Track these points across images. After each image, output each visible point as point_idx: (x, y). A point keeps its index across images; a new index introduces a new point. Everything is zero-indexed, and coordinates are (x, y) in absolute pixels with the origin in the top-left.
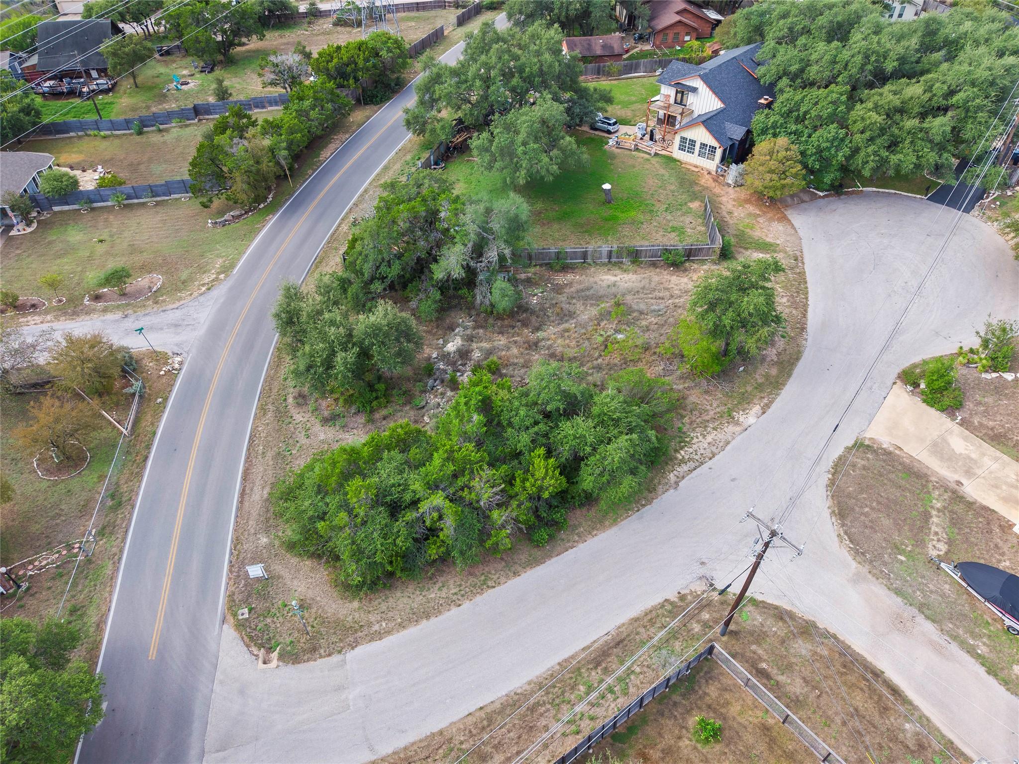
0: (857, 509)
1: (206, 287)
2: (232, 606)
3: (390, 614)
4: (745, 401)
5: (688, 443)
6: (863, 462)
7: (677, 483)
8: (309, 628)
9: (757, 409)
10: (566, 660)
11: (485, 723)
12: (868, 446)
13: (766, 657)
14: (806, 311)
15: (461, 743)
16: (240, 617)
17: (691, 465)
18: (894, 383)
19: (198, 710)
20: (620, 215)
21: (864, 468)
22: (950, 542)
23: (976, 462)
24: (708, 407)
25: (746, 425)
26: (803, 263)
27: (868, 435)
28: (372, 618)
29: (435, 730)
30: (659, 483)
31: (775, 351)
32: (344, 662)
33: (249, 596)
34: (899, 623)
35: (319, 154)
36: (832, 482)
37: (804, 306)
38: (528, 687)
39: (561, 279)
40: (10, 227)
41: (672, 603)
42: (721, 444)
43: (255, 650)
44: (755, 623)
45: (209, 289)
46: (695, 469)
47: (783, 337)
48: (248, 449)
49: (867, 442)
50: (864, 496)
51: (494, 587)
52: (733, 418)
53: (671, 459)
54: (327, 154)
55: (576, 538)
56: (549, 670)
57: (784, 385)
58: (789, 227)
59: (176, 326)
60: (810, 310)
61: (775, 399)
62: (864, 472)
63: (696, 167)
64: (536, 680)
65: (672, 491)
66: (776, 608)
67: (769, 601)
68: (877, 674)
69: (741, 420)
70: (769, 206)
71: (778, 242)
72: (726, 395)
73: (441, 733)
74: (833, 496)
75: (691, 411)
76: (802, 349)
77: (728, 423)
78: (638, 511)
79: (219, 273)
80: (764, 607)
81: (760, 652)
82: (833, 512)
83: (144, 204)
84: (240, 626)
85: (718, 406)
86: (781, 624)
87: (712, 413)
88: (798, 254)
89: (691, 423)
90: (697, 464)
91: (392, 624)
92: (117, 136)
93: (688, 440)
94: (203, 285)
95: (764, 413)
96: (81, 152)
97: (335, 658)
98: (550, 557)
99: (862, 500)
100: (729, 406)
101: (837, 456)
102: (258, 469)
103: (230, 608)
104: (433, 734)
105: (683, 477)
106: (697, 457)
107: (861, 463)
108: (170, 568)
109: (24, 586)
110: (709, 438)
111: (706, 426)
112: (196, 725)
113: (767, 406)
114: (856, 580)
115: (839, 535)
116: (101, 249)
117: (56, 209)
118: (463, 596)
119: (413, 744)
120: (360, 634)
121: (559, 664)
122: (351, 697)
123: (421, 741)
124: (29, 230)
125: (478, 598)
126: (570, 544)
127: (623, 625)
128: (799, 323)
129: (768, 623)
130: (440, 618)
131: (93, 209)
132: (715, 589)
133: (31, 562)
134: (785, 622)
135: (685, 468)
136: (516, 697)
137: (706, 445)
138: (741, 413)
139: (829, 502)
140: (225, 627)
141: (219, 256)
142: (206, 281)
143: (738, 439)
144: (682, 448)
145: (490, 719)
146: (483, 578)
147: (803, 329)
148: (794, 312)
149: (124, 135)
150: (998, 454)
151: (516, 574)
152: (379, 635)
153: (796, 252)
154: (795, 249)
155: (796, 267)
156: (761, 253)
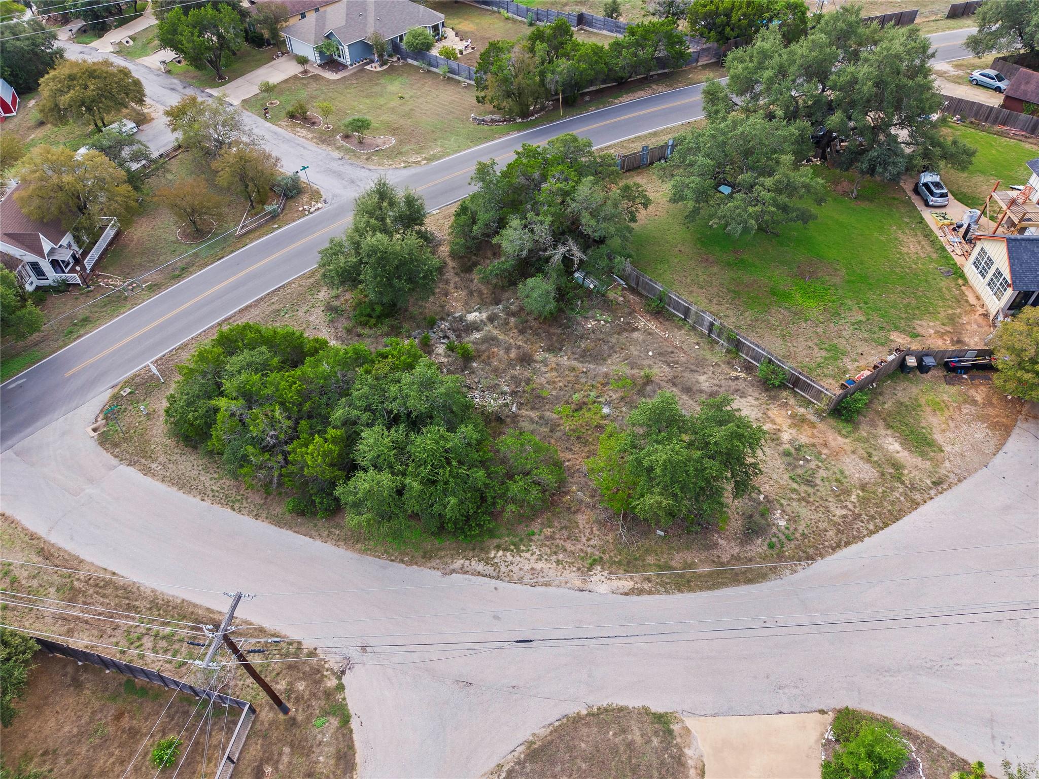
0: (558, 768)
1: (406, 165)
2: (127, 383)
3: (170, 466)
4: (630, 565)
5: (518, 550)
6: (638, 739)
7: (453, 571)
8: (132, 431)
9: (627, 584)
10: (189, 603)
11: (102, 584)
12: (670, 732)
13: (281, 767)
14: (847, 544)
15: (78, 579)
16: (122, 392)
17: (489, 570)
18: (822, 712)
19: (39, 424)
20: (798, 297)
21: (630, 745)
24: (584, 539)
25: (589, 586)
26: (938, 494)
27: (690, 723)
28: (162, 459)
29: (81, 557)
30: (441, 558)
31: (736, 551)
32: (115, 467)
33: (143, 384)
35: (621, 96)
36: (576, 721)
37: (854, 538)
38: (148, 592)
39: (643, 322)
40: (372, 61)
41: (299, 649)
42: (540, 580)
43: (101, 416)
44: (319, 736)
45: (405, 167)
46: (486, 576)
47: (771, 546)
48: (269, 294)
49: (676, 728)
50: (584, 766)
51: (234, 510)
52: (590, 570)
53: (482, 549)
54: (626, 99)
55: (325, 534)
56: (173, 596)
57: (691, 590)
58: (994, 442)
59: (353, 182)
60: (854, 548)
61: (659, 593)
62: (622, 748)
63: (978, 298)
64: (158, 594)
65: (439, 573)
66: (351, 747)
67: (355, 737)
69: (593, 578)
70: (1007, 401)
71: (948, 448)
72: (617, 543)
73: (81, 561)
74: (556, 731)
75: (562, 528)
76: (773, 576)
77: (579, 569)
78: (392, 561)
79: (425, 159)
80: (344, 735)
81: (285, 759)
82: (533, 743)
83: (459, 82)
84: (116, 398)
85: (594, 547)
86: (332, 762)
87: (579, 546)
88: (952, 478)
89: (547, 538)
90: (494, 574)
91: (161, 472)
92: (515, 21)
93: (522, 547)
94: (405, 162)
95: (626, 594)
96: (477, 24)
97: (115, 461)
98: (290, 528)
99: (575, 768)
100: (606, 557)
101: (622, 703)
102: (255, 312)
103: (125, 383)
104: (78, 557)
105: (466, 573)
106: (503, 569)
107: (636, 735)
108: (137, 334)
109: (92, 288)
110: (539, 566)
111: (555, 553)
112: (29, 430)
113: (641, 592)
115: (499, 766)
116: (396, 102)
117: (410, 61)
118: (213, 496)
119: (65, 551)
120: (143, 461)
121: (183, 600)
122: (87, 491)
123: (69, 554)
124: (379, 69)
125: (217, 507)
126: (314, 533)
127: (251, 624)
128: (817, 549)
129: (326, 749)
130: (185, 496)
131: (429, 71)
132: (339, 678)
133: (111, 277)
134: (337, 765)
135: (480, 567)
136: (135, 590)
137: (527, 567)
138: (606, 573)
139: (542, 732)
140: (110, 390)
141: (442, 146)
142: (410, 160)
143: (561, 591)
144: (505, 550)
145: (107, 584)
146: (239, 498)
147: (810, 558)
148: (831, 533)
149: (520, 22)
151: (257, 516)
152: (147, 471)
153: (952, 475)
154: (957, 471)
155: (921, 491)
156: (901, 444)
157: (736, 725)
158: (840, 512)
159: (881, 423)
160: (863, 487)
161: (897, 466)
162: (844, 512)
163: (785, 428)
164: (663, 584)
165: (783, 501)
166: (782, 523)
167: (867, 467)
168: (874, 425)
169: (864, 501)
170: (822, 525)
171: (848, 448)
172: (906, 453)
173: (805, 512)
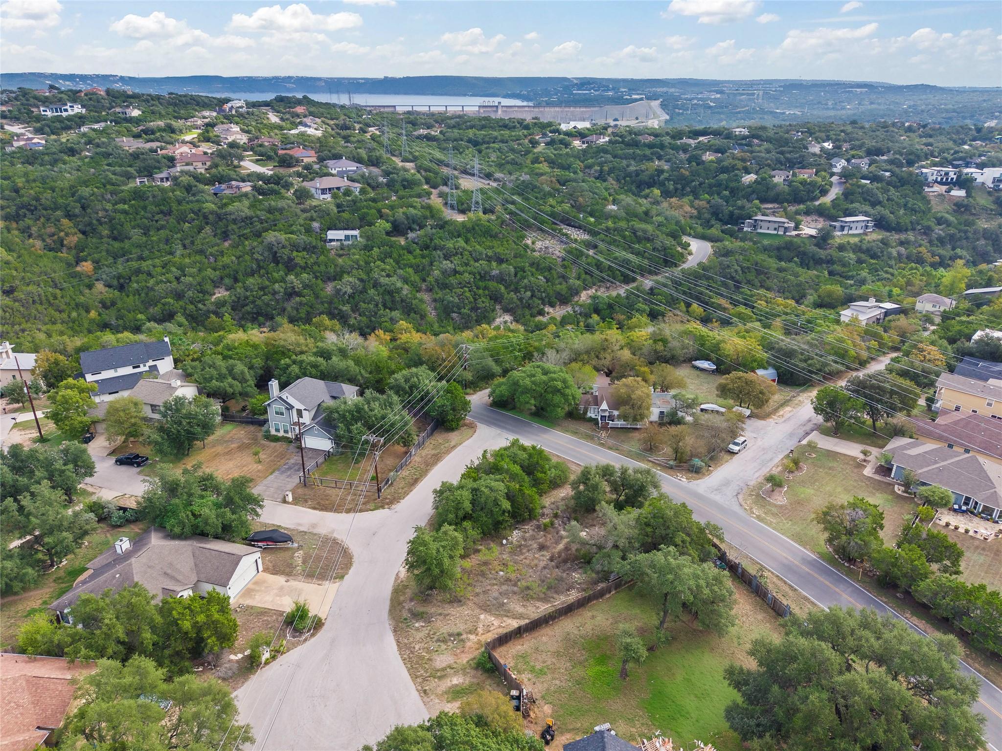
1: (748, 509)
14: (398, 645)
15: (441, 455)
22: (293, 558)
23: (277, 596)
25: (404, 565)
26: (418, 690)
27: (337, 584)
29: (450, 454)
31: (407, 608)
34: (314, 526)
36: (351, 559)
37: (401, 648)
38: (433, 468)
40: (903, 485)
41: (401, 499)
44: (368, 505)
45: (744, 509)
47: (405, 619)
49: (337, 580)
57: (393, 593)
60: (395, 647)
61: (395, 584)
64: (432, 470)
66: (363, 512)
67: (366, 512)
68: (322, 510)
73: (448, 454)
74: (349, 554)
76: (390, 617)
79: (758, 515)
80: (367, 510)
82: (348, 549)
86: (360, 508)
94: (752, 508)
95: (397, 575)
101: (352, 568)
107: (340, 571)
113: (396, 580)
114: (333, 531)
115: (343, 542)
121: (427, 475)
123: (452, 451)
129: (363, 507)
132: (388, 508)
133: (607, 434)
134: (358, 509)
136: (434, 465)
139: (350, 551)
142: (754, 510)
145: (438, 460)
147: (395, 631)
148: (406, 641)
150: (263, 606)
153: (429, 700)
154: (431, 703)
155: (421, 683)
156: (457, 685)
157: (331, 596)
158: (417, 647)
159: (475, 681)
160: (430, 659)
161: (440, 678)
162: (417, 648)
163: (478, 638)
164: (399, 585)
165: (429, 628)
166: (417, 625)
167: (444, 665)
168: (474, 677)
169: (422, 658)
170: (411, 639)
171: (458, 661)
172: (449, 684)
173: (421, 635)
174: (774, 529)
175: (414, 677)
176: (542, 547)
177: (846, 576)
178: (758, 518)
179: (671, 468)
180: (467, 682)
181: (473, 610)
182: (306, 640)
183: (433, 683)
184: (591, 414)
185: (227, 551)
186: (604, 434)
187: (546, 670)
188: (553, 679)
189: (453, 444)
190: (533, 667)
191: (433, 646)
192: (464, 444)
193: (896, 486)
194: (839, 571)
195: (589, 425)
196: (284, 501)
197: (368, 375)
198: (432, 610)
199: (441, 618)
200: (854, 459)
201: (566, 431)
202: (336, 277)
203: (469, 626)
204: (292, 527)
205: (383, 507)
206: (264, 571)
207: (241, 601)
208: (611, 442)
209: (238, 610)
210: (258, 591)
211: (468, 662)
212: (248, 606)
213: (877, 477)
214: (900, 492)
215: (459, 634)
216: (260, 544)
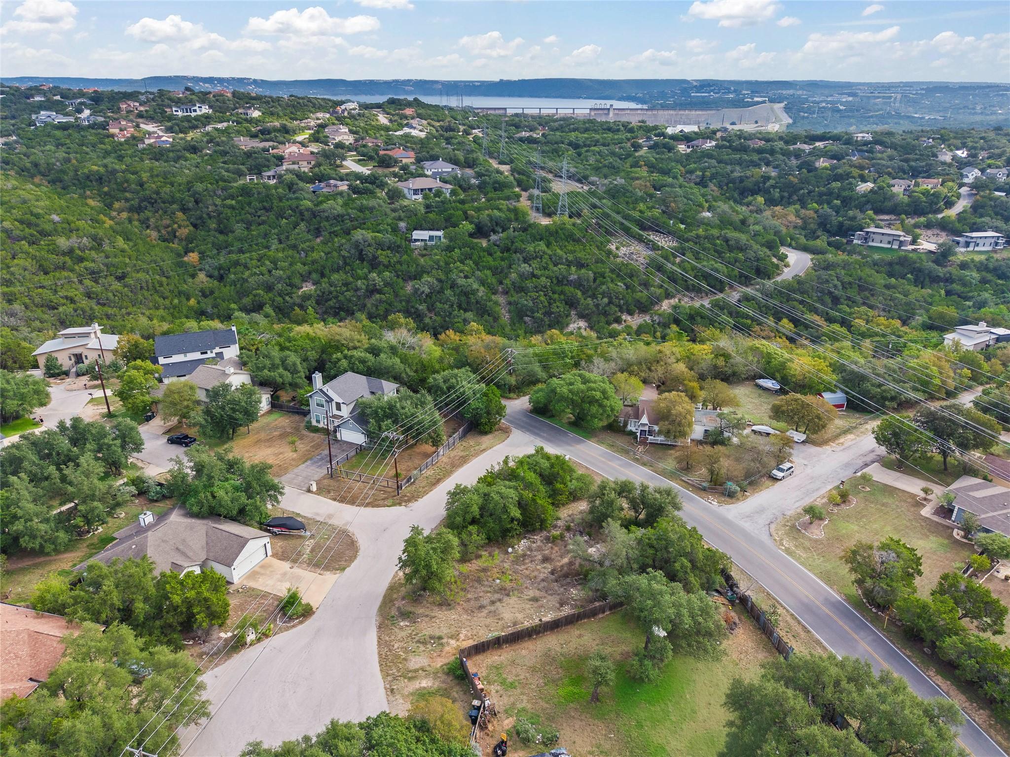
0: (345, 546)
1: (778, 539)
14: (379, 642)
15: (470, 457)
18: (317, 608)
21: (340, 561)
22: (303, 546)
23: (278, 581)
26: (385, 688)
27: (337, 575)
31: (397, 606)
34: (330, 516)
36: (357, 552)
37: (380, 645)
40: (963, 529)
41: (420, 498)
44: (387, 501)
45: (773, 539)
47: (393, 617)
49: (338, 572)
57: (388, 590)
59: (748, 517)
60: (376, 643)
61: (392, 581)
64: (456, 471)
66: (380, 507)
68: (341, 502)
73: (477, 457)
74: (357, 547)
76: (379, 613)
79: (788, 548)
80: (384, 506)
82: (356, 542)
88: (391, 698)
94: (781, 539)
95: (397, 573)
99: (342, 549)
101: (355, 562)
104: (479, 456)
107: (343, 563)
113: (395, 577)
114: (347, 524)
115: (354, 535)
129: (382, 503)
132: (404, 505)
134: (376, 504)
136: (460, 467)
141: (811, 557)
142: (784, 541)
147: (380, 627)
148: (387, 638)
150: (263, 589)
153: (394, 699)
154: (395, 703)
155: (390, 682)
156: (425, 688)
157: (329, 586)
159: (444, 686)
160: (405, 659)
161: (410, 679)
162: (396, 647)
163: (458, 643)
165: (413, 628)
166: (402, 624)
167: (417, 667)
168: (444, 682)
169: (398, 657)
170: (393, 637)
171: (432, 664)
172: (417, 686)
173: (403, 634)
174: (802, 564)
175: (385, 674)
176: (546, 559)
177: (871, 622)
178: (788, 551)
179: (704, 489)
180: (436, 686)
181: (460, 616)
182: (293, 626)
183: (403, 682)
184: (631, 427)
185: (236, 533)
186: (641, 448)
187: (517, 684)
188: (522, 694)
189: (483, 447)
190: (505, 679)
191: (412, 646)
192: (494, 448)
193: (956, 530)
194: (864, 617)
195: (627, 438)
196: (309, 491)
197: (412, 374)
198: (420, 611)
199: (427, 619)
200: (913, 496)
201: (601, 442)
202: (417, 277)
203: (453, 630)
204: (309, 516)
205: (400, 504)
206: (272, 556)
207: (245, 583)
208: (646, 458)
209: (240, 590)
210: (262, 574)
211: (442, 666)
212: (250, 588)
213: (936, 518)
214: (958, 538)
215: (440, 638)
216: (275, 530)
